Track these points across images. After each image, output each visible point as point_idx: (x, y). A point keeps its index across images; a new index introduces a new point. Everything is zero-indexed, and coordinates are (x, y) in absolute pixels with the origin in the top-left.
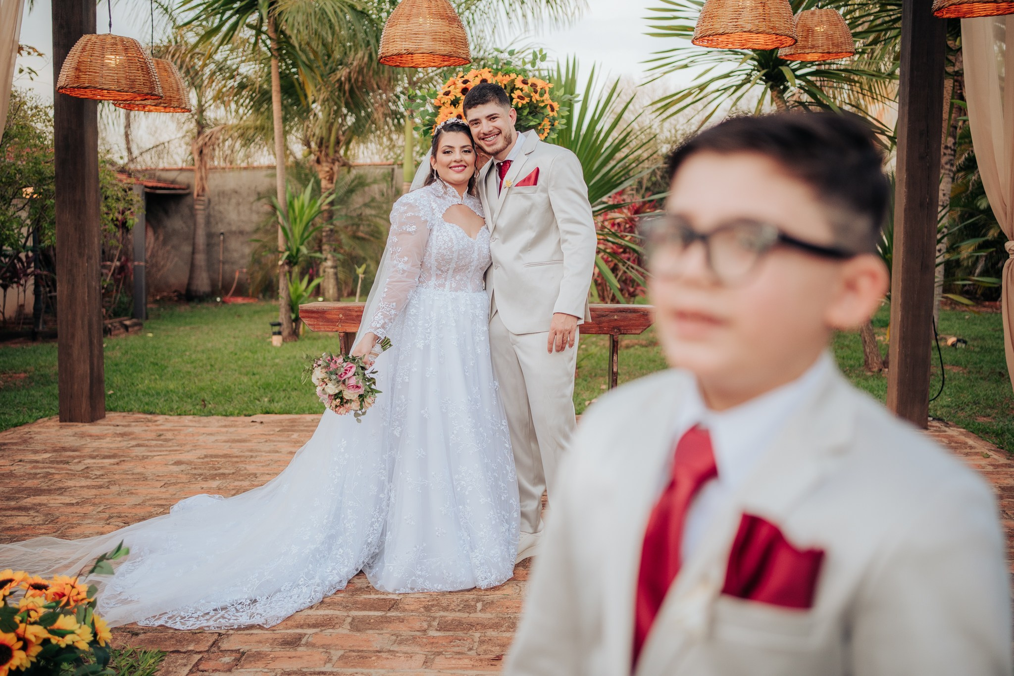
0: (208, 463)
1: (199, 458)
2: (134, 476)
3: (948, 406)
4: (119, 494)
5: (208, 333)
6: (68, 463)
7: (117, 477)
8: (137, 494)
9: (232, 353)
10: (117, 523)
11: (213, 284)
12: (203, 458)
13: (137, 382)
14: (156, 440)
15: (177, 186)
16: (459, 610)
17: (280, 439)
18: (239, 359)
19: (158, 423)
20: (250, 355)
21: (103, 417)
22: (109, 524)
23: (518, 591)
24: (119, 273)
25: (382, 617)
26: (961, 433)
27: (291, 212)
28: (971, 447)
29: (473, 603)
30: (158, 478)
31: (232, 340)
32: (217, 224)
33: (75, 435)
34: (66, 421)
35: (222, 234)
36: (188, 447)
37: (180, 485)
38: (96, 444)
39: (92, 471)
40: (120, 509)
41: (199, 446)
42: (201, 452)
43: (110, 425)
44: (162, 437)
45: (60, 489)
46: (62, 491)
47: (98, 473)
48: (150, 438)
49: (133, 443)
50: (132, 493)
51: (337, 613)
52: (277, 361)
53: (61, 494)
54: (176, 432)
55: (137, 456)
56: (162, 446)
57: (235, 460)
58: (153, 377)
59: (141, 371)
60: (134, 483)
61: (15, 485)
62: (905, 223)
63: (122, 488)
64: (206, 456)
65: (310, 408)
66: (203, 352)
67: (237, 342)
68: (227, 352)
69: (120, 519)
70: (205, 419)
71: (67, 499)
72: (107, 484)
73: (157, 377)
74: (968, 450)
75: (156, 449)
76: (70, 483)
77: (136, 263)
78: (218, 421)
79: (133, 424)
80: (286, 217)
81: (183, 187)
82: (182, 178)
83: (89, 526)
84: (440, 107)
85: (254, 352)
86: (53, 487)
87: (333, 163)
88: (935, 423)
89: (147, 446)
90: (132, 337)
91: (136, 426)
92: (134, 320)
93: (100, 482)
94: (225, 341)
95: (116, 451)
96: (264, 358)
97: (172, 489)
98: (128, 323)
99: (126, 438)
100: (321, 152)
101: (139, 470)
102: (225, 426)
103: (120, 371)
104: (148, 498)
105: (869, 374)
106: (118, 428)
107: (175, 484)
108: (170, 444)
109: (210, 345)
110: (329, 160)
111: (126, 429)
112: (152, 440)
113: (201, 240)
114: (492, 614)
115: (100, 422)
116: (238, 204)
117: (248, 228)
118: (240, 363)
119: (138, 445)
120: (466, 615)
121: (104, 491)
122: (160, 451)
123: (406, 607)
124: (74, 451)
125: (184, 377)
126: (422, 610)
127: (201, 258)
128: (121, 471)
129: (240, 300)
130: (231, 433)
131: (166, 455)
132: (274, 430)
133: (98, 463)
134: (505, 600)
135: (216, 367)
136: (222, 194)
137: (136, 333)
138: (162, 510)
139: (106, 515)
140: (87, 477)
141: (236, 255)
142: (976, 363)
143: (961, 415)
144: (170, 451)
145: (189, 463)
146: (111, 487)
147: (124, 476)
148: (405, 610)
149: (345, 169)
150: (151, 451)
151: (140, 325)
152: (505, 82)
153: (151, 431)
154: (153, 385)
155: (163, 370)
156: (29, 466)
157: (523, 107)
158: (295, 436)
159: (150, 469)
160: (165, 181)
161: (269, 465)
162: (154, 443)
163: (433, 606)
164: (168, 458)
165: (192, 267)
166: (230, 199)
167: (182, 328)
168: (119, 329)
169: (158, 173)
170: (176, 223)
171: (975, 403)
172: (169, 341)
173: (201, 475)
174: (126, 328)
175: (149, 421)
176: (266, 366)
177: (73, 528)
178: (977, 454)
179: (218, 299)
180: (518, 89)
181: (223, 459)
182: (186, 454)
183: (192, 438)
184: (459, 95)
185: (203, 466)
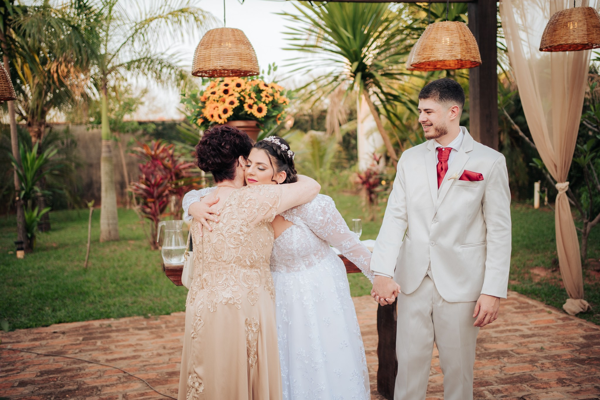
0: (47, 380)
1: (37, 376)
12: (40, 376)
17: (89, 347)
20: (6, 268)
27: (24, 163)
36: (19, 366)
41: (27, 362)
42: (35, 369)
52: (30, 271)
64: (42, 373)
65: (91, 315)
70: (13, 334)
78: (26, 334)
80: (20, 165)
85: (8, 265)
96: (19, 270)
100: (32, 118)
102: (35, 340)
110: (38, 123)
130: (45, 346)
131: (6, 376)
132: (78, 340)
144: (7, 371)
145: (32, 382)
152: (254, 86)
157: (269, 103)
158: (99, 343)
161: (100, 376)
176: (25, 277)
180: (263, 90)
181: (59, 375)
182: (23, 373)
183: (16, 355)
184: (222, 94)
185: (47, 385)
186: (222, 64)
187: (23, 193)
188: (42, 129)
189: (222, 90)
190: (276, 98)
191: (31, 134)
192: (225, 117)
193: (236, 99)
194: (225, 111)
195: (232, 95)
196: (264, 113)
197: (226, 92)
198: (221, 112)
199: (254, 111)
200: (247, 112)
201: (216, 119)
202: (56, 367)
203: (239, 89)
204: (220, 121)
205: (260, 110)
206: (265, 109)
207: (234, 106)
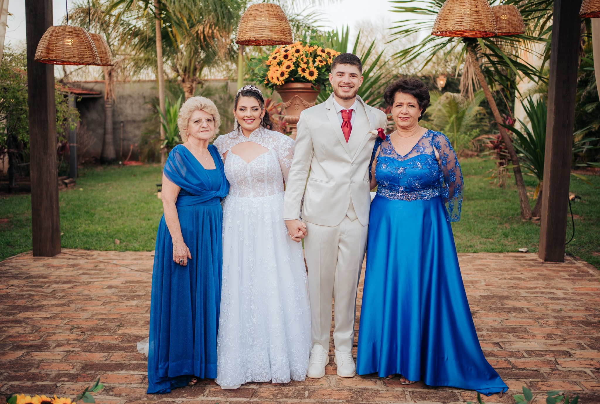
0: (128, 287)
1: (122, 283)
2: (84, 297)
3: (575, 245)
4: (76, 311)
5: (116, 189)
6: (41, 287)
7: (73, 297)
8: (87, 310)
9: (133, 203)
10: (77, 333)
11: (117, 153)
12: (125, 284)
13: (78, 226)
14: (95, 270)
15: (94, 93)
16: (295, 397)
18: (138, 208)
19: (94, 257)
20: (145, 205)
21: (59, 252)
22: (72, 333)
23: (329, 382)
24: (61, 151)
25: (248, 402)
26: (585, 265)
27: (168, 115)
28: (592, 275)
29: (302, 392)
30: (99, 299)
31: (133, 194)
32: (119, 116)
33: (44, 266)
34: (37, 256)
35: (122, 122)
36: (114, 275)
37: (113, 303)
38: (57, 273)
39: (57, 293)
40: (78, 322)
41: (121, 274)
42: (123, 279)
43: (64, 258)
44: (98, 268)
45: (39, 306)
46: (40, 308)
47: (62, 295)
48: (90, 268)
49: (81, 272)
50: (84, 310)
51: (220, 399)
53: (40, 311)
54: (106, 264)
55: (84, 282)
56: (98, 274)
57: (145, 285)
58: (87, 222)
59: (79, 218)
60: (84, 302)
61: (11, 304)
62: (553, 137)
63: (78, 306)
64: (126, 282)
66: (116, 203)
67: (136, 196)
68: (130, 203)
69: (79, 330)
70: (122, 254)
71: (45, 315)
72: (67, 303)
73: (90, 222)
74: (590, 278)
75: (95, 276)
76: (45, 302)
77: (72, 144)
78: (131, 255)
79: (79, 257)
80: (165, 118)
81: (98, 93)
82: (97, 87)
83: (60, 334)
84: (270, 66)
85: (147, 203)
86: (35, 305)
87: (193, 82)
88: (568, 258)
89: (89, 274)
90: (70, 191)
91: (80, 259)
92: (71, 179)
93: (63, 301)
94: (128, 195)
95: (70, 278)
96: (154, 208)
97: (108, 307)
98: (67, 181)
99: (76, 268)
100: (185, 75)
101: (86, 292)
102: (136, 259)
103: (66, 218)
104: (94, 313)
105: (524, 220)
106: (70, 261)
107: (110, 303)
108: (103, 272)
109: (119, 198)
110: (190, 80)
111: (75, 262)
112: (92, 270)
113: (109, 125)
114: (315, 399)
115: (58, 256)
116: (132, 104)
117: (138, 118)
118: (139, 211)
119: (84, 274)
120: (299, 400)
121: (66, 308)
122: (98, 278)
123: (262, 394)
124: (44, 278)
125: (106, 222)
126: (272, 397)
127: (109, 138)
128: (75, 294)
129: (134, 164)
130: (140, 264)
131: (102, 281)
133: (60, 287)
134: (322, 390)
135: (125, 214)
136: (122, 97)
137: (72, 188)
138: (104, 322)
139: (68, 327)
140: (55, 298)
141: (131, 135)
142: (587, 213)
143: (583, 251)
144: (104, 278)
145: (116, 287)
146: (70, 305)
147: (77, 297)
148: (261, 397)
149: (200, 86)
150: (92, 278)
151: (74, 182)
152: (311, 51)
153: (91, 263)
154: (87, 228)
155: (93, 217)
156: (18, 289)
157: (323, 67)
159: (94, 292)
160: (86, 89)
162: (93, 272)
163: (278, 394)
164: (103, 283)
165: (104, 143)
166: (127, 101)
167: (100, 185)
168: (62, 186)
169: (82, 85)
170: (93, 115)
171: (590, 243)
172: (93, 194)
173: (125, 296)
174: (66, 184)
175: (89, 255)
176: (155, 213)
177: (50, 336)
178: (596, 280)
179: (120, 163)
180: (319, 55)
181: (137, 285)
182: (114, 280)
183: (116, 268)
184: (282, 59)
185: (126, 290)
186: (255, 35)
187: (166, 141)
188: (194, 85)
189: (282, 56)
190: (329, 63)
191: (185, 90)
192: (281, 79)
193: (292, 63)
194: (282, 74)
195: (291, 59)
196: (315, 76)
197: (286, 57)
198: (278, 74)
199: (307, 75)
200: (301, 75)
201: (275, 81)
202: (139, 279)
203: (296, 55)
204: (278, 83)
205: (311, 74)
206: (316, 72)
207: (289, 70)
